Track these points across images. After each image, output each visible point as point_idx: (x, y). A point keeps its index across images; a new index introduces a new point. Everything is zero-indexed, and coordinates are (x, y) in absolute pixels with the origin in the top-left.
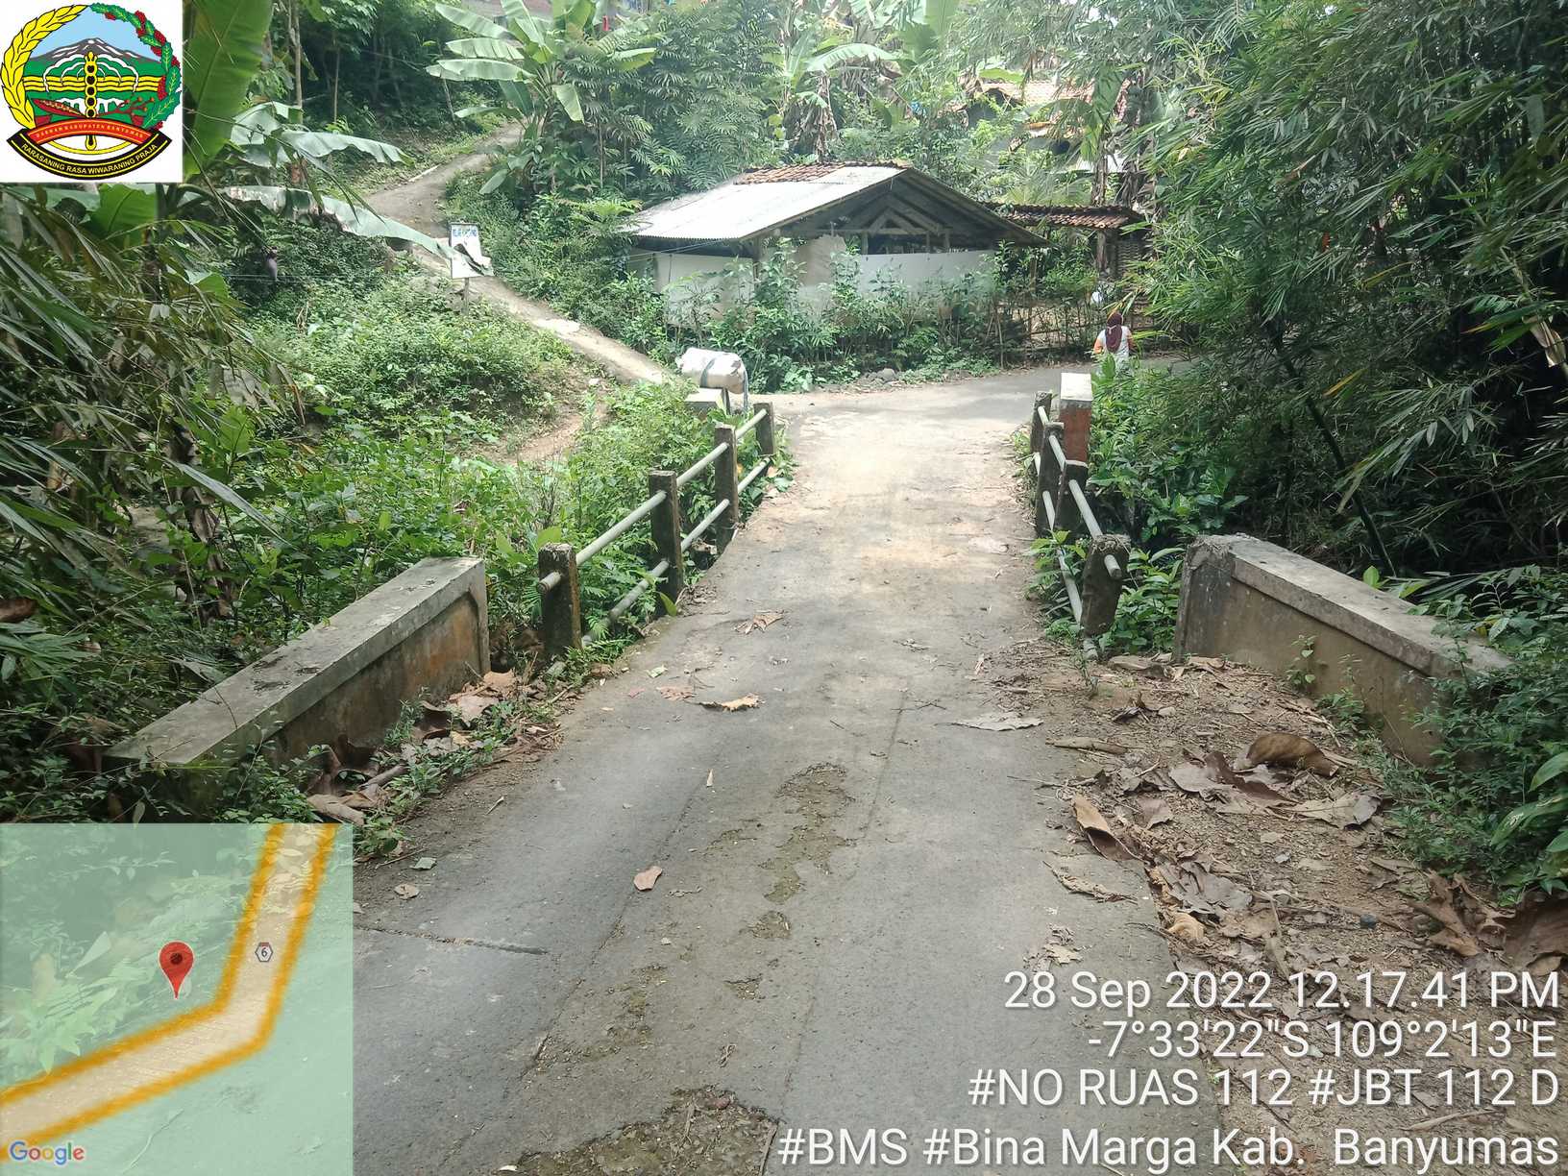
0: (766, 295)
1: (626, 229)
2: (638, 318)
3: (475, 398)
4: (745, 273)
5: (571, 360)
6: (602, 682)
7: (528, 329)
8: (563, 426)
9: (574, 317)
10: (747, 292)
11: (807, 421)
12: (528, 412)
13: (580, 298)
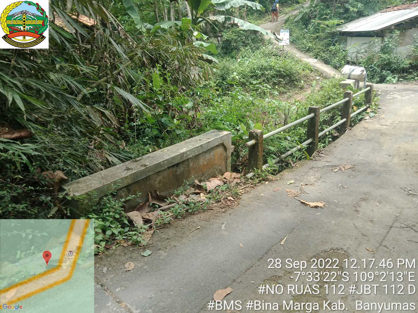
0: (384, 50)
1: (338, 29)
2: (337, 58)
3: (280, 82)
4: (378, 42)
5: (312, 71)
6: (267, 183)
7: (300, 61)
8: (305, 91)
9: (316, 58)
10: (377, 49)
11: (391, 93)
12: (295, 86)
13: (319, 52)
